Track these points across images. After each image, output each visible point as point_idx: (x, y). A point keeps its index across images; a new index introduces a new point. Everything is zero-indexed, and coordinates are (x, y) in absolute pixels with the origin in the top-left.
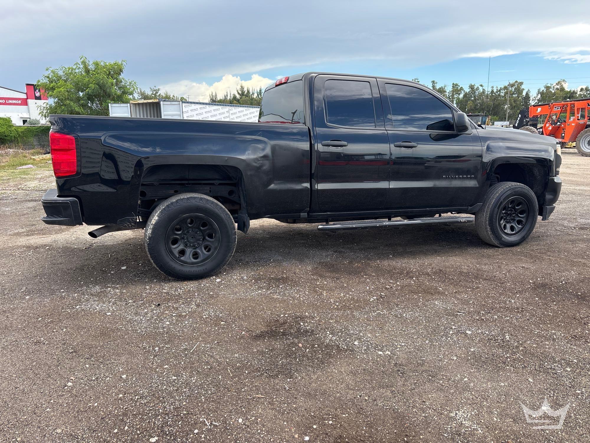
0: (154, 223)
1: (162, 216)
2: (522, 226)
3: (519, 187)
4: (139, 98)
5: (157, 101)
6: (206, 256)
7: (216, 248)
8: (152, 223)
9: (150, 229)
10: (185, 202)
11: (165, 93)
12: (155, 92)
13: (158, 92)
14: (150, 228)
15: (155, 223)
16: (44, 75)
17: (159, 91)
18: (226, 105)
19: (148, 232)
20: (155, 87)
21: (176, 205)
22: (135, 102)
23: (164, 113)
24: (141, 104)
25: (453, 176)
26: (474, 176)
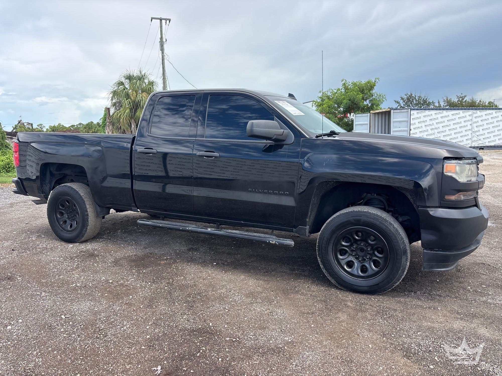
2: (378, 269)
4: (445, 105)
5: (389, 110)
10: (61, 188)
11: (471, 99)
12: (461, 99)
13: (464, 99)
16: (318, 96)
18: (469, 109)
20: (462, 94)
22: (374, 112)
23: (394, 120)
24: (378, 113)
25: (260, 190)
26: (288, 193)
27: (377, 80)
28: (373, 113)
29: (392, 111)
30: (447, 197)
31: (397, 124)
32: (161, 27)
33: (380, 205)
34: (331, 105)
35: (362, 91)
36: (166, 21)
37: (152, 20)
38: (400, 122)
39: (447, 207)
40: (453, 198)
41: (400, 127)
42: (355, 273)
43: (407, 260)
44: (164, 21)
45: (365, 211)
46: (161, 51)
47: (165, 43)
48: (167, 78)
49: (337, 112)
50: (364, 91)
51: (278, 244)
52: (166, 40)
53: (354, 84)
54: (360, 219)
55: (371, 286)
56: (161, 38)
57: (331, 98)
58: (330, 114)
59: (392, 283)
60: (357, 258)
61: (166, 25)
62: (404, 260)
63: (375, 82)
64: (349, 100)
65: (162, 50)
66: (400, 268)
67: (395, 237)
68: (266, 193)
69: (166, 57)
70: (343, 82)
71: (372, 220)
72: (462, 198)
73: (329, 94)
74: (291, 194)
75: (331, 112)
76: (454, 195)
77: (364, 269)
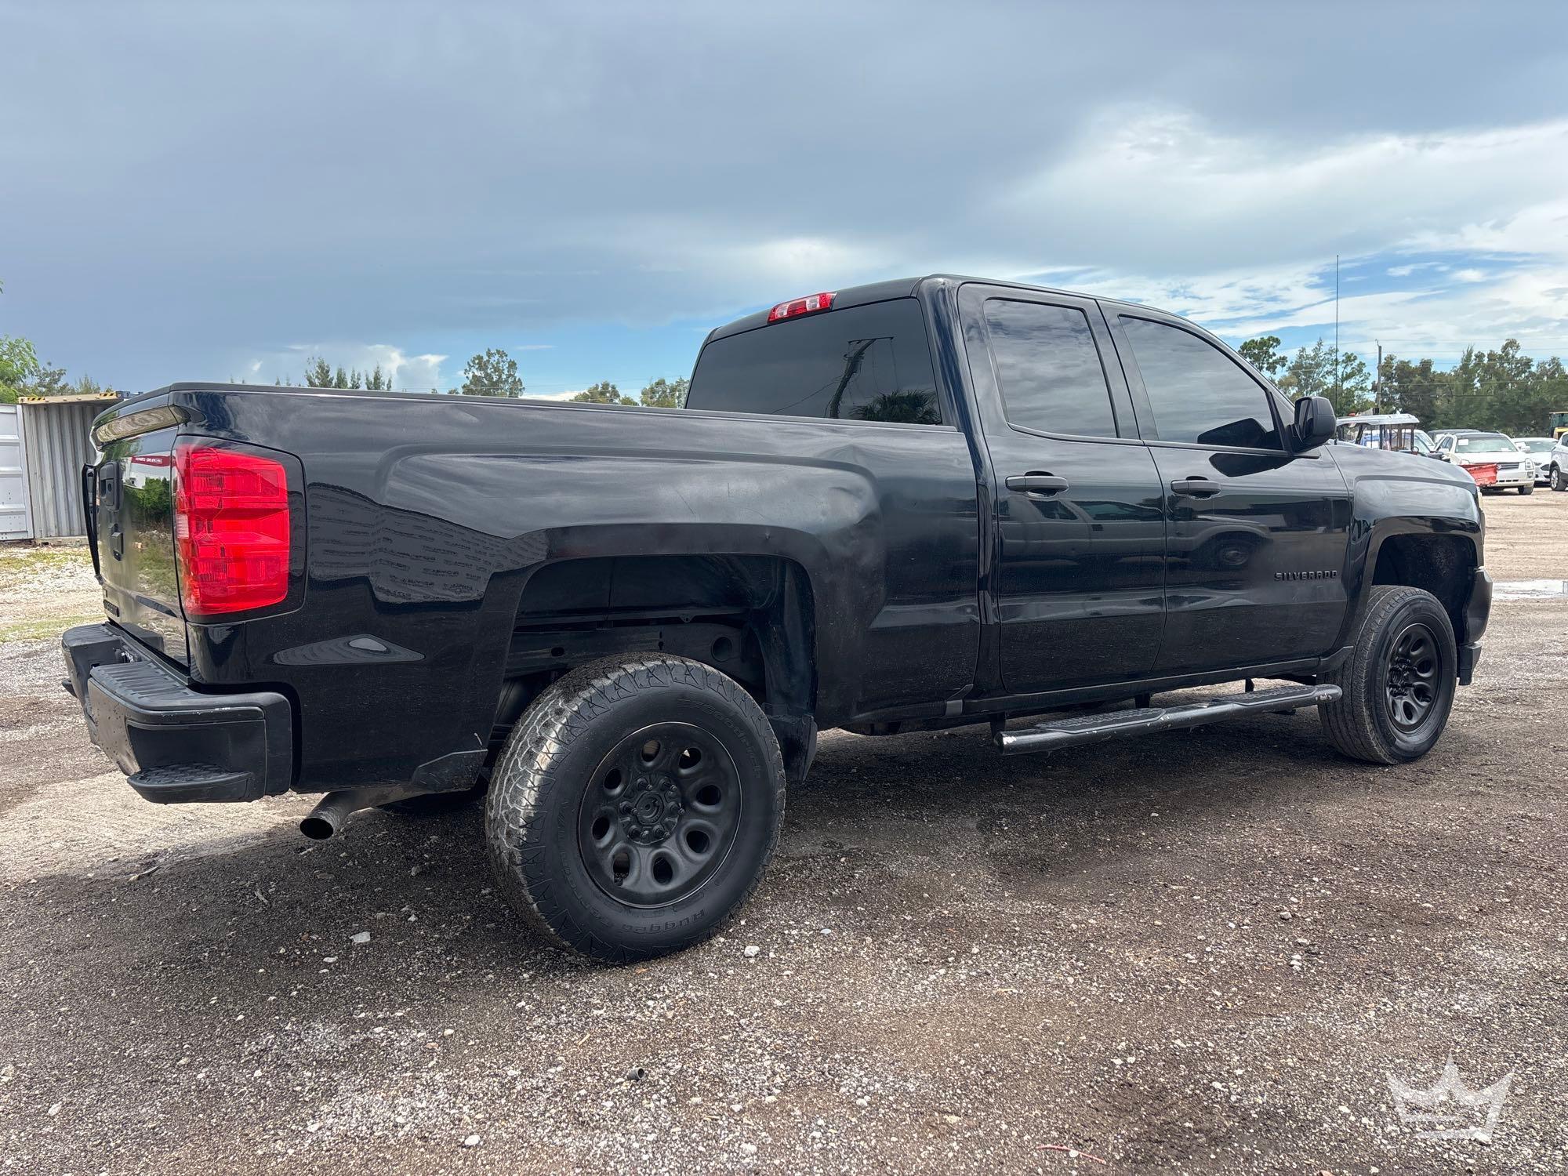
0: (544, 767)
1: (572, 738)
2: (1427, 701)
3: (1422, 599)
6: (695, 869)
7: (726, 838)
8: (537, 767)
9: (531, 788)
10: (645, 684)
14: (529, 784)
15: (550, 767)
17: (63, 378)
19: (525, 802)
21: (616, 697)
22: (32, 402)
25: (1295, 573)
26: (1336, 572)
28: (30, 405)
68: (1303, 579)
74: (1340, 575)
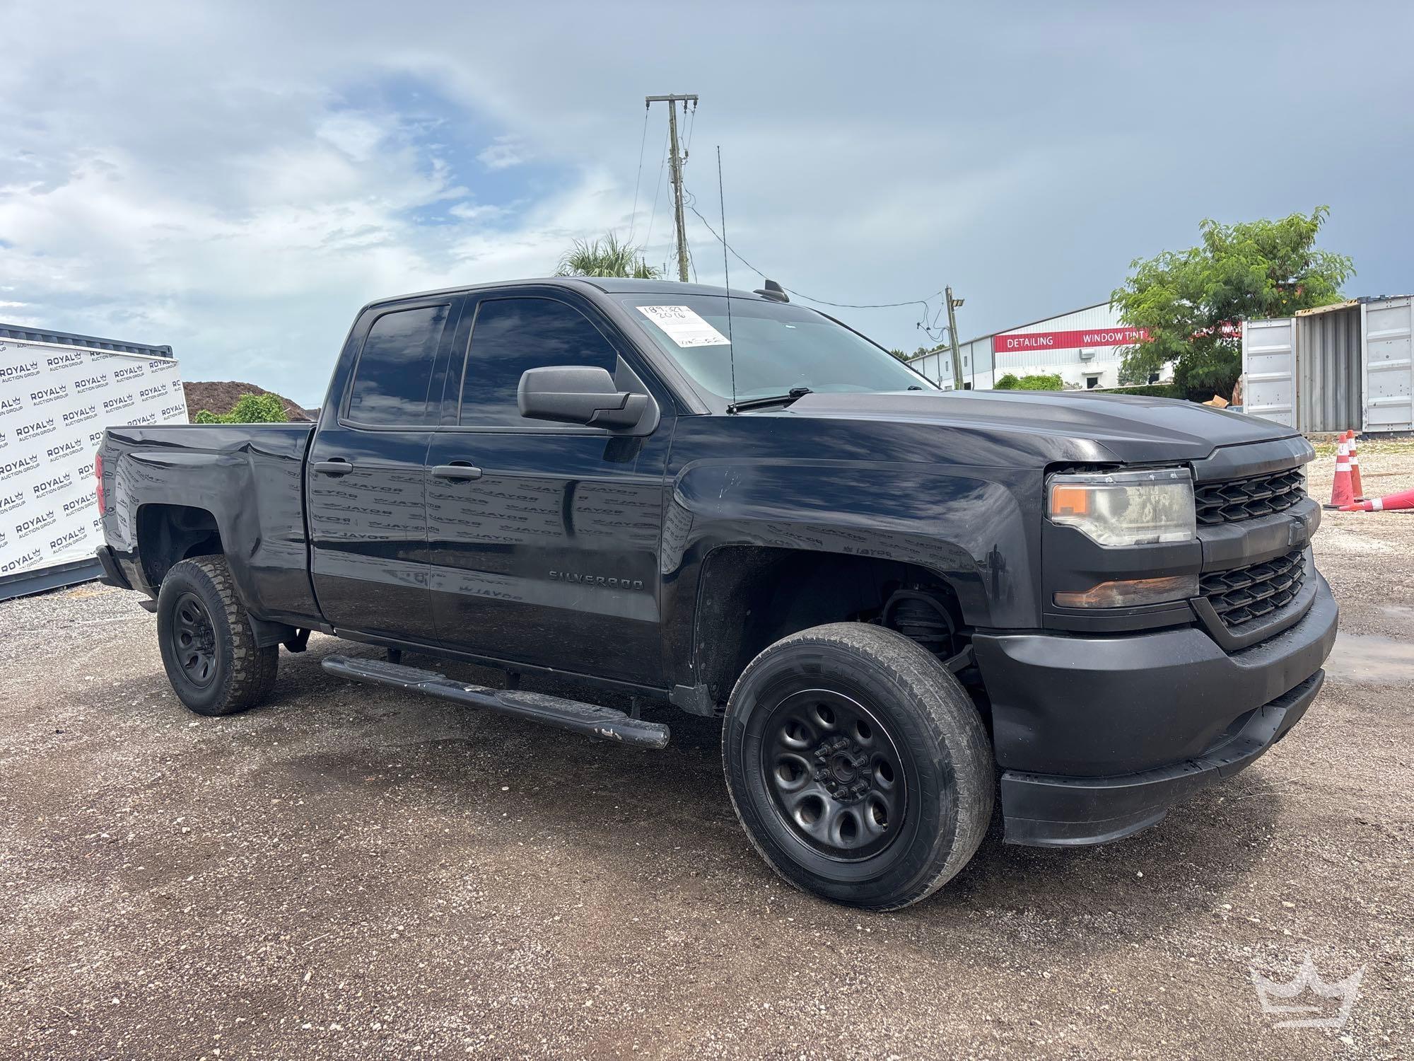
2: (884, 827)
5: (1357, 303)
22: (1307, 314)
23: (1373, 334)
24: (1323, 316)
25: (576, 575)
26: (641, 583)
27: (1323, 214)
28: (1305, 317)
29: (1363, 307)
30: (1063, 598)
31: (1382, 348)
32: (673, 119)
33: (928, 620)
34: (1169, 300)
35: (1269, 251)
36: (686, 103)
37: (648, 105)
38: (1388, 339)
39: (1068, 631)
40: (1084, 600)
41: (1387, 357)
42: (823, 836)
43: (955, 802)
44: (679, 105)
45: (833, 638)
46: (673, 185)
47: (684, 161)
48: (689, 257)
49: (1190, 322)
50: (1275, 251)
51: (620, 738)
52: (687, 154)
53: (1244, 233)
54: (819, 666)
55: (862, 883)
56: (674, 150)
57: (1170, 279)
58: (1165, 328)
59: (919, 876)
60: (832, 790)
61: (685, 112)
62: (945, 801)
63: (1316, 218)
64: (1226, 283)
65: (676, 180)
66: (936, 829)
67: (916, 726)
68: (589, 583)
69: (688, 199)
70: (1206, 229)
71: (849, 670)
72: (1118, 600)
73: (1162, 268)
74: (647, 589)
75: (1167, 321)
76: (1084, 590)
77: (848, 826)
